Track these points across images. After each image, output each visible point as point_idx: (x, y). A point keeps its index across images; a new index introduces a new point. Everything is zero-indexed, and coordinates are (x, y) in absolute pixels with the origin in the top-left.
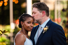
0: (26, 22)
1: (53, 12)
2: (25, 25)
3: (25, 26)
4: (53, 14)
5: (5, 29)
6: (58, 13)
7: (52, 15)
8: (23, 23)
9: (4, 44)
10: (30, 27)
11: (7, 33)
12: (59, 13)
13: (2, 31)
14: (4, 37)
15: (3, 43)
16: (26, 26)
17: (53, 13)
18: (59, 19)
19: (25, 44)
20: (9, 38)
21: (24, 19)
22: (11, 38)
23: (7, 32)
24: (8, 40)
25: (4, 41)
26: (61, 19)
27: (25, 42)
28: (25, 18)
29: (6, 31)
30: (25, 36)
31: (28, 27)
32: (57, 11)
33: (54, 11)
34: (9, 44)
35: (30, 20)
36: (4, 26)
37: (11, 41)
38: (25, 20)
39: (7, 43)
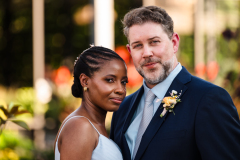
0: (98, 78)
1: (190, 40)
2: (96, 87)
3: (94, 92)
4: (190, 50)
5: (16, 103)
6: (206, 44)
7: (187, 52)
8: (89, 81)
9: (12, 155)
10: (113, 95)
11: (24, 118)
12: (212, 45)
13: (6, 107)
14: (12, 132)
15: (8, 152)
16: (99, 92)
17: (189, 45)
18: (212, 65)
19: (94, 157)
20: (30, 134)
21: (93, 66)
22: (36, 134)
23: (23, 112)
24: (25, 142)
25: (11, 146)
26: (220, 68)
27: (96, 151)
28: (96, 63)
29: (20, 109)
30: (96, 127)
31: (107, 95)
32: (205, 37)
33: (192, 37)
34: (30, 156)
35: (113, 69)
36: (11, 90)
37: (36, 144)
38: (97, 69)
39: (23, 153)
